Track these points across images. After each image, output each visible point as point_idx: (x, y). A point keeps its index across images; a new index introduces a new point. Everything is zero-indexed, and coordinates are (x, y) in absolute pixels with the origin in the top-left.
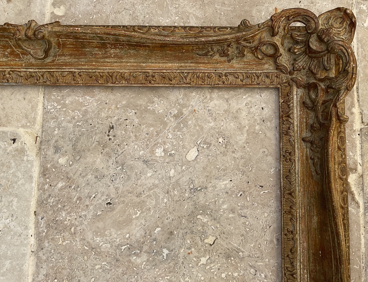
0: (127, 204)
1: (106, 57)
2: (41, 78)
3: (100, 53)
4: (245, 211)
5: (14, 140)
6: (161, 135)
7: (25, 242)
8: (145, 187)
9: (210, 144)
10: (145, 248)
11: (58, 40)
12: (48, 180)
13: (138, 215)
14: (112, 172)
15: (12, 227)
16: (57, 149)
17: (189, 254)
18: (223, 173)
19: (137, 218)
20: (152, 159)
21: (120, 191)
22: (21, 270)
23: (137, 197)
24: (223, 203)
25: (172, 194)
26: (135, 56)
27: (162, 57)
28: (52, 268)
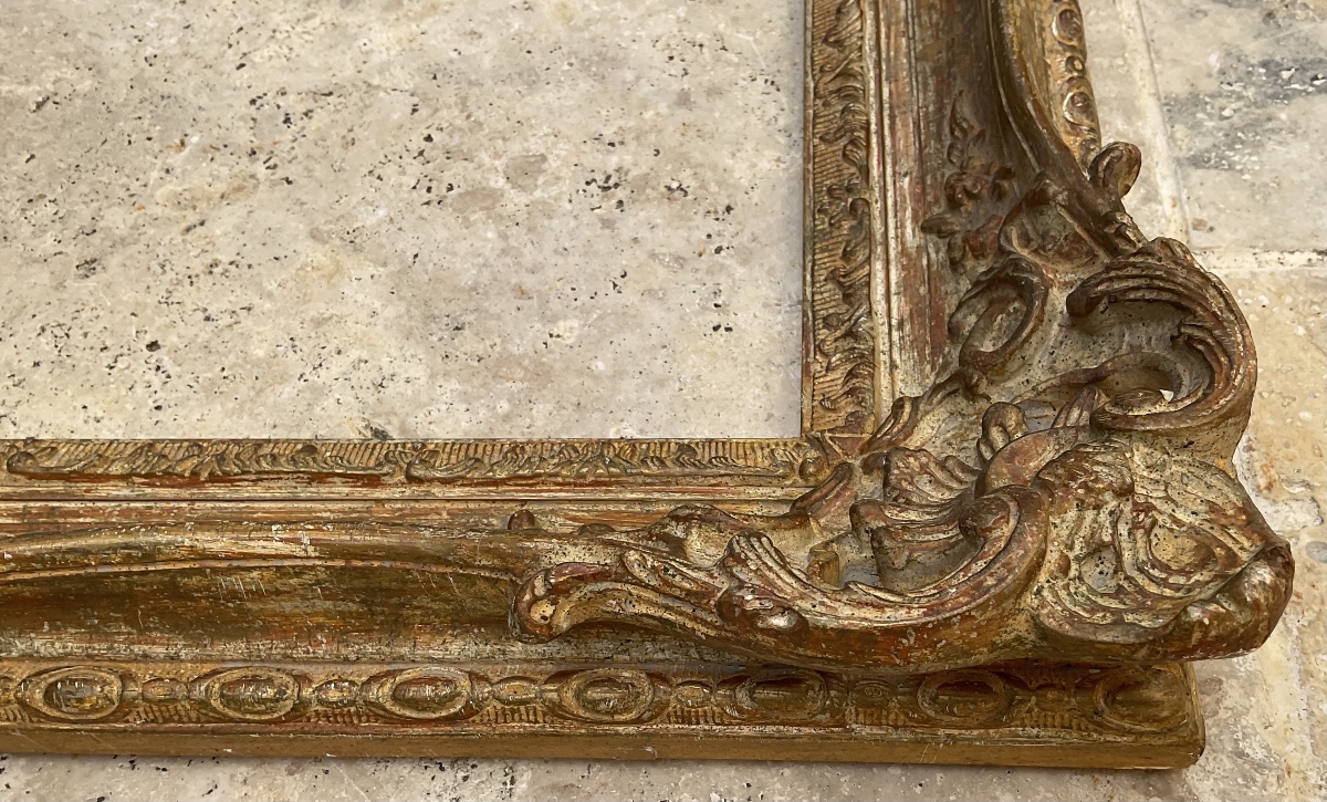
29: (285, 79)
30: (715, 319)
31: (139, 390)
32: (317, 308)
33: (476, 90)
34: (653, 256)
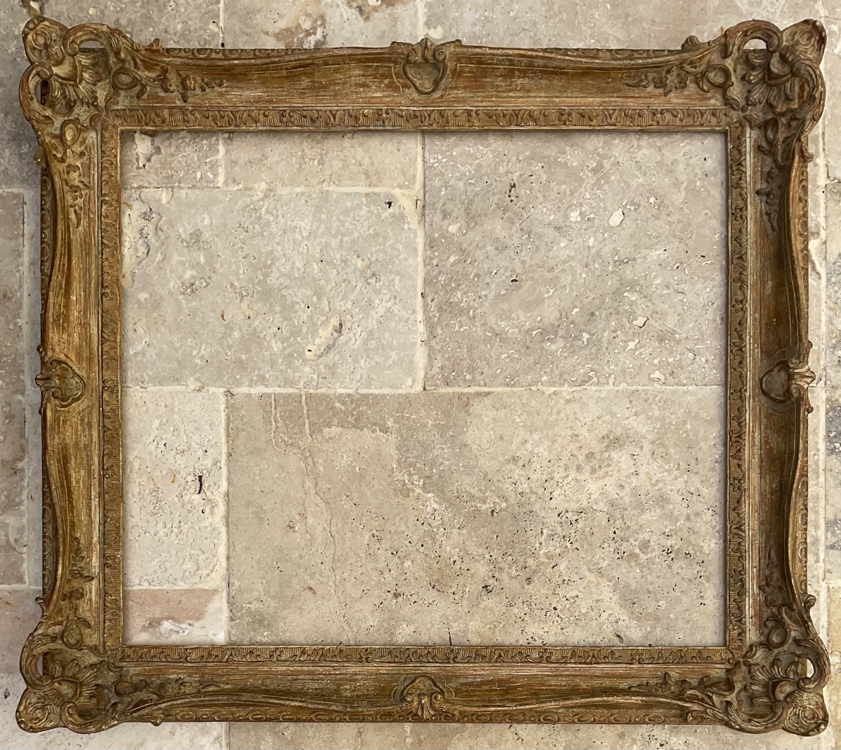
0: (537, 280)
1: (510, 91)
2: (427, 118)
3: (504, 84)
4: (683, 286)
5: (390, 204)
6: (576, 194)
7: (414, 329)
8: (558, 260)
9: (639, 206)
10: (561, 333)
11: (456, 65)
12: (436, 254)
13: (551, 294)
14: (516, 242)
15: (396, 311)
16: (445, 215)
17: (614, 338)
18: (655, 241)
19: (550, 297)
20: (566, 226)
21: (527, 266)
22: (411, 362)
23: (549, 271)
24: (656, 277)
25: (592, 267)
26: (547, 88)
27: (581, 90)
28: (449, 359)
29: (566, 505)
30: (701, 601)
31: (556, 623)
32: (595, 597)
33: (626, 512)
34: (683, 579)
